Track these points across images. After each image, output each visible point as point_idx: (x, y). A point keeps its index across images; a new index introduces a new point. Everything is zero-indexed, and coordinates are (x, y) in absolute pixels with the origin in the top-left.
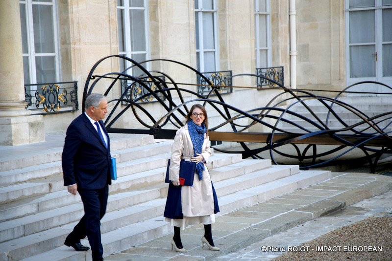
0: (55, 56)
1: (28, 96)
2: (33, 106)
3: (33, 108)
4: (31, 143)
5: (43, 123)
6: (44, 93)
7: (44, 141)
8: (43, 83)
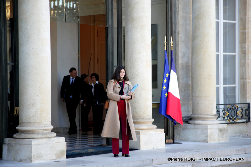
0: (236, 87)
1: (218, 111)
2: (221, 118)
3: (221, 119)
4: (220, 142)
5: (228, 130)
6: (228, 110)
7: (228, 141)
8: (227, 103)
